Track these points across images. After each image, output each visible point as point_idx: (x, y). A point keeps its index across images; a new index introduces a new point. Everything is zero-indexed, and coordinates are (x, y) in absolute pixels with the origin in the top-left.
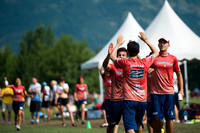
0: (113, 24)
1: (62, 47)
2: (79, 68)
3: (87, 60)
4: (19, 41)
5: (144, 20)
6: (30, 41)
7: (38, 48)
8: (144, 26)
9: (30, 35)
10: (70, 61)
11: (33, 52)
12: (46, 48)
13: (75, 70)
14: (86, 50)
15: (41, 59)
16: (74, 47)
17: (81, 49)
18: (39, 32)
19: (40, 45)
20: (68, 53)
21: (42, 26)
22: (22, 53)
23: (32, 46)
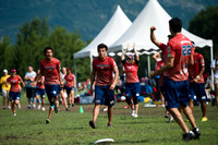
0: (102, 16)
1: (56, 38)
2: (72, 57)
3: (79, 50)
4: (16, 33)
5: (131, 12)
6: (27, 32)
7: (34, 39)
8: (132, 18)
9: (26, 27)
10: (64, 51)
11: (29, 43)
12: (41, 39)
13: (68, 60)
14: (78, 40)
15: (37, 49)
16: (67, 38)
17: (74, 40)
18: (35, 24)
19: (35, 36)
20: (62, 44)
21: (37, 18)
22: (19, 43)
23: (28, 37)
